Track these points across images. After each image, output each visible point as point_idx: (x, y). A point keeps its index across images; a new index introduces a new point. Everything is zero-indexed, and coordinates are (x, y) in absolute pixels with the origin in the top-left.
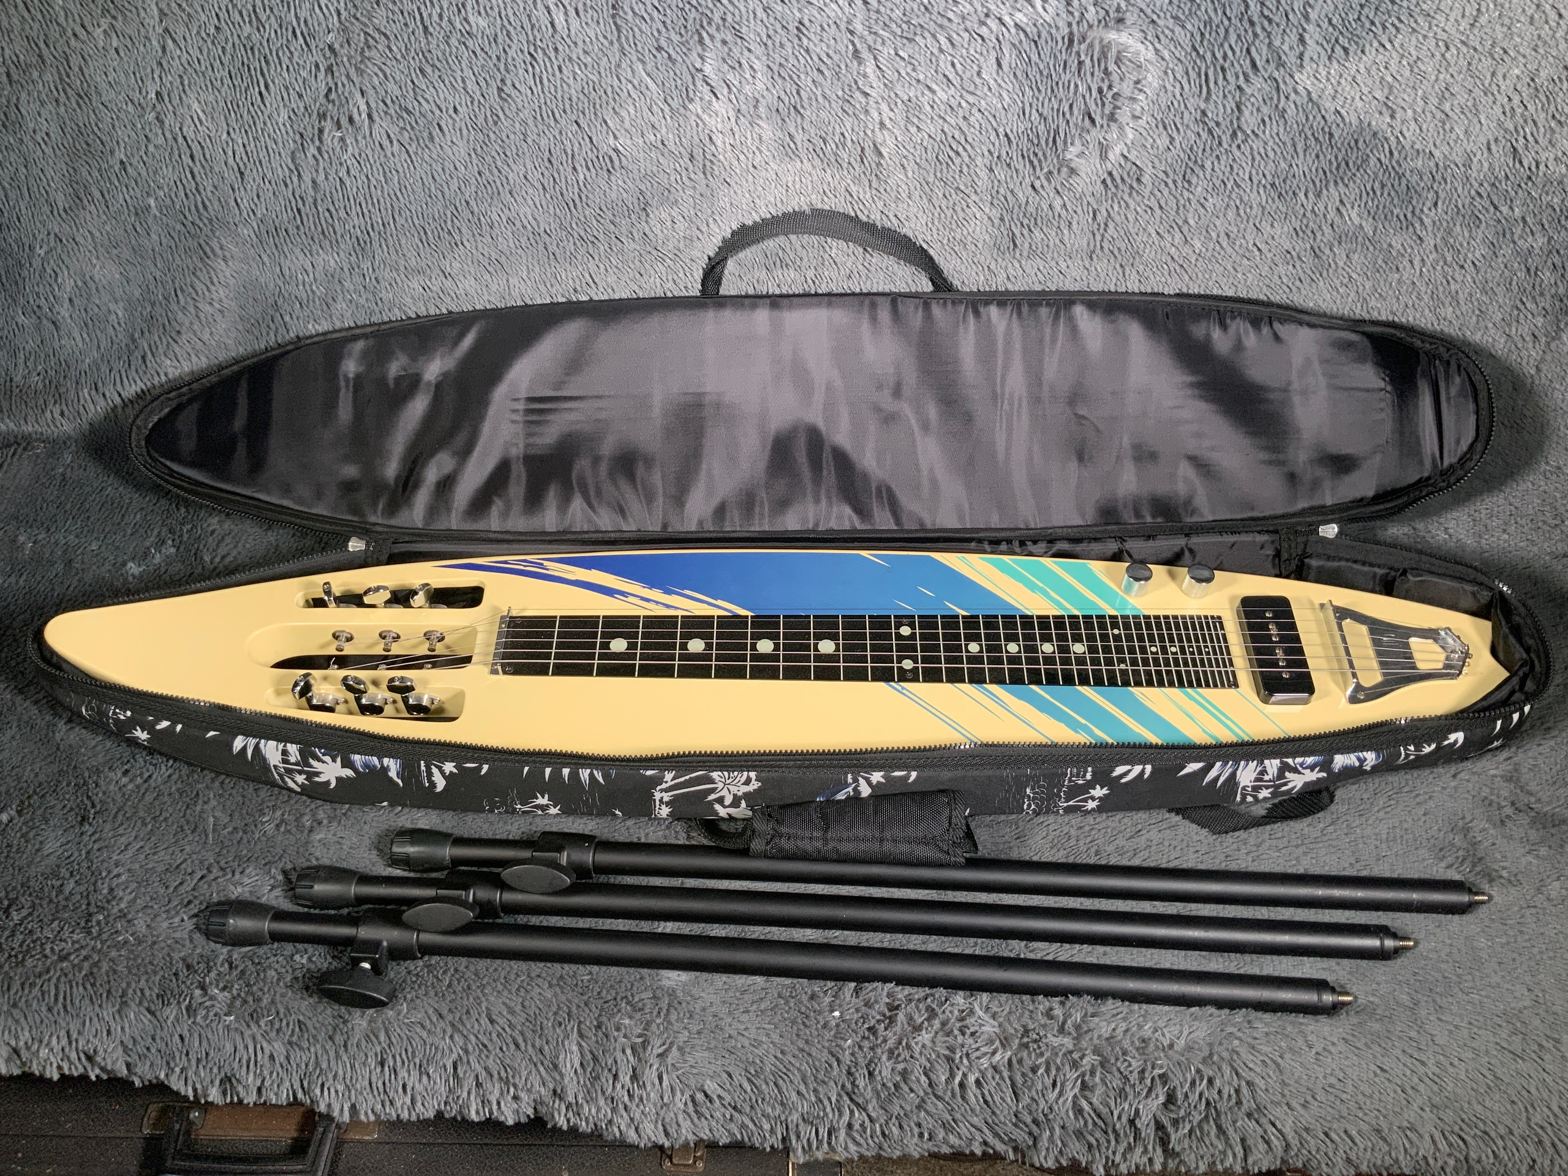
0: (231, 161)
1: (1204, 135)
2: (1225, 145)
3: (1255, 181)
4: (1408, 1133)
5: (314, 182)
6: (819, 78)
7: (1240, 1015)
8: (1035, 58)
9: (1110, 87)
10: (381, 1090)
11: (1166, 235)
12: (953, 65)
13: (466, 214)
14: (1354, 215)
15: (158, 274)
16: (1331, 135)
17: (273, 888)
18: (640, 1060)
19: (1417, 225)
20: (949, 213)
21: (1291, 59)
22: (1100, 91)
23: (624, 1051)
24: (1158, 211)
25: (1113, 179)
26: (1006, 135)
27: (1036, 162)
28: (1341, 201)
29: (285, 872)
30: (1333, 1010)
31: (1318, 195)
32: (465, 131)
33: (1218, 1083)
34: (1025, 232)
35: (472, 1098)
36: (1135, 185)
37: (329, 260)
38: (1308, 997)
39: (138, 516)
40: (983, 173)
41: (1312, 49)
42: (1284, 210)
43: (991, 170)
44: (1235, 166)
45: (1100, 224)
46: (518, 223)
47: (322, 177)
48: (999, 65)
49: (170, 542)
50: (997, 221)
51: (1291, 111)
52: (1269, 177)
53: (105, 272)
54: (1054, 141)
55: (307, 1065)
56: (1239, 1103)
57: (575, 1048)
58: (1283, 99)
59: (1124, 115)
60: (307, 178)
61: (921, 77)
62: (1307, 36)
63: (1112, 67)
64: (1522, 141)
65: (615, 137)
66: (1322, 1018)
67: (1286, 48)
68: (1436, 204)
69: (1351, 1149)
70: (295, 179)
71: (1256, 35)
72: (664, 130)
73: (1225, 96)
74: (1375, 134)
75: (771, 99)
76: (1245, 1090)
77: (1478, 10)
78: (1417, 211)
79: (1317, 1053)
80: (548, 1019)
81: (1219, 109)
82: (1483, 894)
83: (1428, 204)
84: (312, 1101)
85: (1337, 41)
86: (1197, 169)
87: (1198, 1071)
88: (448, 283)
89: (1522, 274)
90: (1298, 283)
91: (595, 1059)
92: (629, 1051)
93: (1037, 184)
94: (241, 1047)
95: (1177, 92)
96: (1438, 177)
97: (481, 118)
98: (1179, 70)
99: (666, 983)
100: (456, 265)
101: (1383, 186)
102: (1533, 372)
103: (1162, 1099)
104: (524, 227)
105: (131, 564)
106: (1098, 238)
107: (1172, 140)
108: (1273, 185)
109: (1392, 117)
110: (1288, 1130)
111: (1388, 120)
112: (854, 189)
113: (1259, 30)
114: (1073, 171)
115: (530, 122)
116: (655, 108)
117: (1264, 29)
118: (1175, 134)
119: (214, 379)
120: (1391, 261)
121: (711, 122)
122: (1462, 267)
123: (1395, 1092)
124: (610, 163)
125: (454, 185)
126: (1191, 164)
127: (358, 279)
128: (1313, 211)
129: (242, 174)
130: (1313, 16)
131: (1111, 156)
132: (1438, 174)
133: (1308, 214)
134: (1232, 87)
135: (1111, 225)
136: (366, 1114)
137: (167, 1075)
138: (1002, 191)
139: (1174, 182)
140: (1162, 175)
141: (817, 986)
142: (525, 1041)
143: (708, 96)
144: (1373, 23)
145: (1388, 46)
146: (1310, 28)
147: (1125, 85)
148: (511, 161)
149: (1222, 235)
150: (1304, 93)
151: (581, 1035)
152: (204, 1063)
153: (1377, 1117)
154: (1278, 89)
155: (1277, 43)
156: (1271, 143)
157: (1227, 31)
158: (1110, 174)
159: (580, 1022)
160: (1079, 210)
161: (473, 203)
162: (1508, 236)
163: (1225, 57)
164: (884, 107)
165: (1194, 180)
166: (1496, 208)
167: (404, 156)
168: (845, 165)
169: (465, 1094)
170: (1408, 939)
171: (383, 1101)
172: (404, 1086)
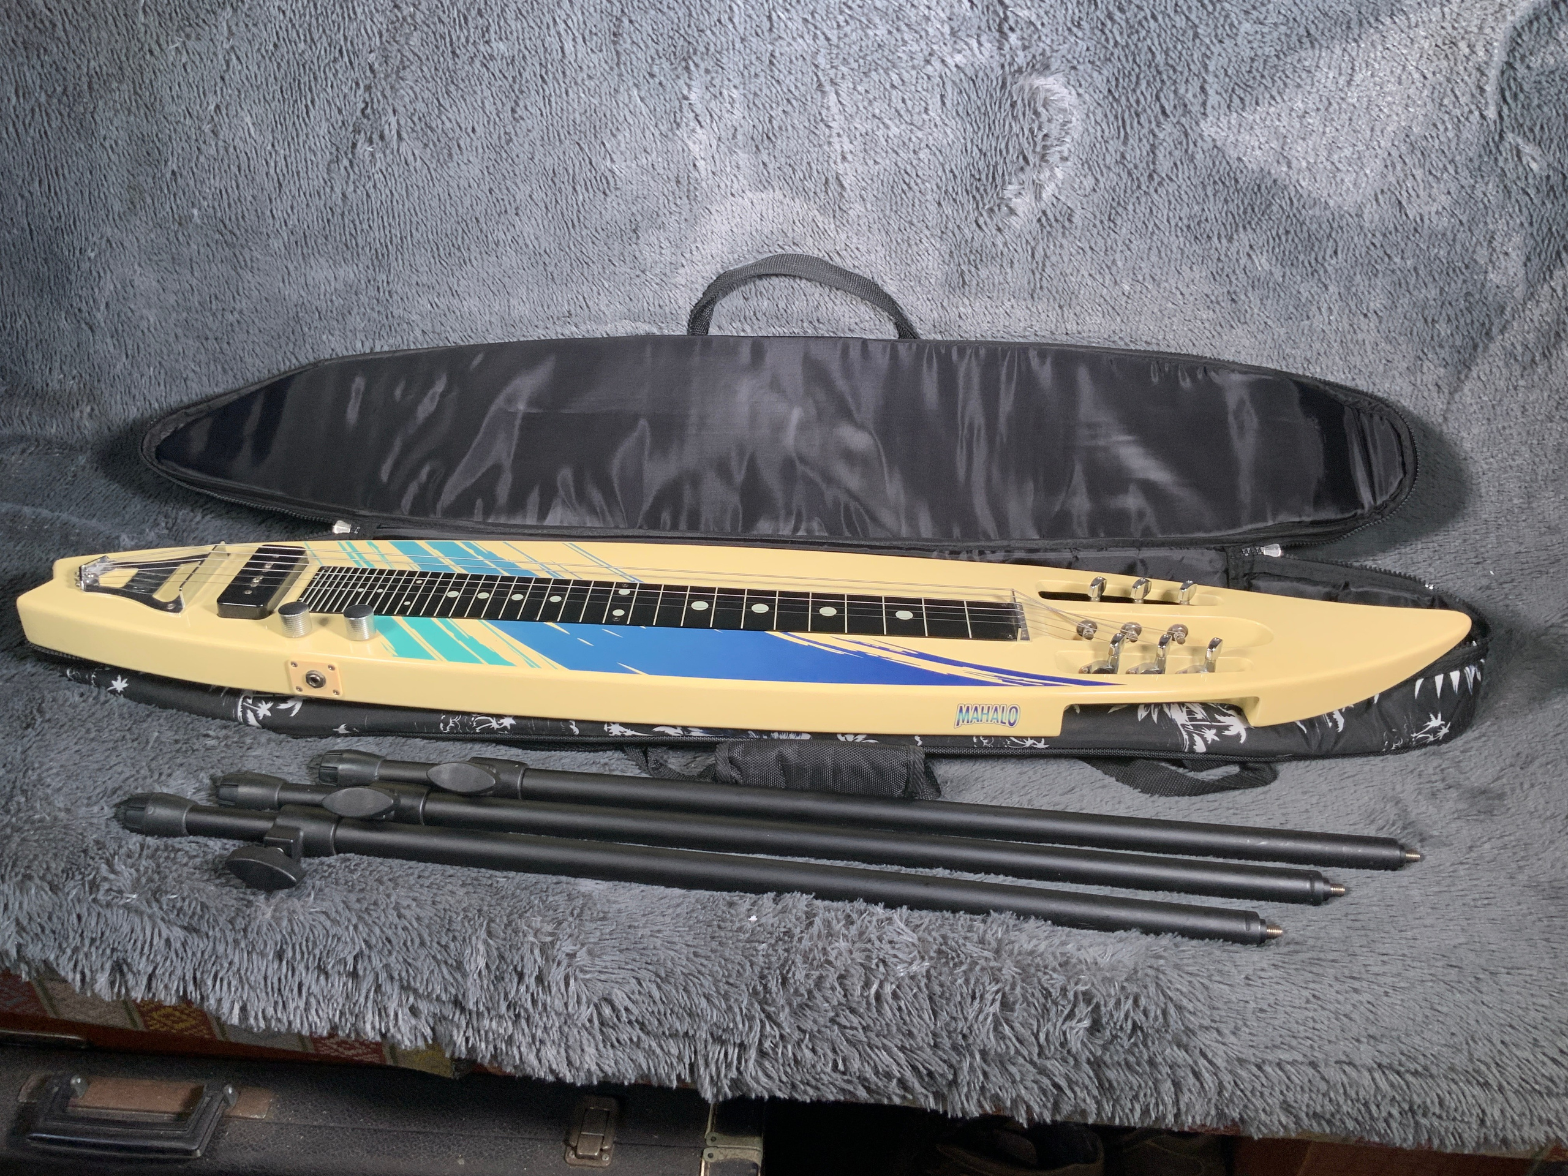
0: (272, 171)
1: (1125, 176)
2: (1144, 188)
3: (1173, 223)
4: (1347, 1068)
5: (344, 195)
6: (789, 109)
7: (1166, 940)
8: (974, 96)
9: (1040, 128)
10: (276, 986)
11: (1098, 277)
12: (904, 101)
13: (475, 231)
14: (1263, 261)
15: (194, 282)
16: (1237, 181)
17: (198, 790)
18: (547, 960)
19: (1321, 272)
20: (904, 247)
21: (1196, 108)
22: (1031, 131)
23: (532, 952)
24: (1089, 252)
25: (1048, 219)
26: (952, 171)
27: (978, 197)
28: (1251, 247)
29: (213, 779)
30: (1262, 941)
31: (1230, 240)
32: (480, 150)
33: (1143, 1001)
34: (973, 269)
35: (370, 1004)
36: (1067, 224)
37: (348, 272)
38: (1239, 926)
40: (933, 208)
41: (1213, 99)
42: (1200, 252)
43: (939, 204)
44: (1154, 209)
45: (1038, 267)
46: (521, 241)
47: (352, 188)
48: (943, 103)
49: (163, 525)
50: (947, 257)
51: (1199, 156)
52: (1185, 221)
53: (146, 280)
54: (994, 178)
55: (203, 953)
56: (1166, 1024)
57: (482, 948)
58: (1191, 145)
59: (1054, 158)
60: (338, 190)
61: (877, 111)
62: (1207, 87)
63: (1041, 109)
64: (1405, 194)
65: (612, 160)
66: (1253, 947)
67: (1190, 95)
68: (1336, 252)
69: (1288, 1087)
70: (328, 190)
71: (1163, 81)
72: (654, 154)
73: (1140, 140)
74: (1275, 181)
75: (747, 127)
76: (1172, 1010)
77: (1353, 69)
78: (1320, 259)
79: (1247, 978)
80: (458, 914)
81: (1137, 152)
82: (1415, 852)
83: (1329, 252)
84: (202, 998)
85: (1233, 90)
86: (1120, 210)
87: (1123, 988)
88: (456, 302)
89: (1420, 324)
90: (1218, 328)
91: (501, 957)
92: (537, 952)
93: (981, 221)
94: (138, 929)
95: (1099, 134)
96: (1335, 225)
97: (495, 137)
98: (1099, 111)
99: (583, 889)
100: (463, 282)
101: (1287, 232)
102: (1440, 420)
103: (1086, 1023)
104: (527, 246)
106: (1038, 276)
107: (1097, 180)
108: (1189, 227)
109: (1289, 167)
110: (1220, 1062)
111: (1285, 169)
112: (819, 218)
113: (1165, 77)
114: (1012, 212)
115: (538, 143)
116: (647, 133)
117: (1169, 78)
118: (1099, 176)
120: (1301, 309)
121: (695, 149)
122: (1365, 315)
123: (1329, 1019)
124: (605, 185)
125: (467, 202)
126: (1115, 204)
127: (372, 292)
128: (1226, 255)
129: (280, 185)
130: (1211, 68)
131: (1044, 196)
132: (1335, 224)
133: (1223, 257)
134: (1145, 131)
135: (1048, 264)
136: (256, 1018)
137: (57, 958)
138: (950, 225)
139: (1102, 222)
140: (1089, 216)
141: (735, 896)
142: (430, 935)
143: (693, 124)
144: (1263, 76)
145: (1278, 98)
146: (1210, 79)
147: (1053, 126)
148: (518, 181)
149: (1148, 277)
150: (1209, 140)
151: (489, 933)
152: (98, 943)
153: (1312, 1047)
154: (1186, 135)
155: (1182, 91)
156: (1184, 187)
157: (1138, 77)
158: (1044, 213)
159: (490, 920)
160: (1019, 249)
161: (482, 220)
162: (1404, 285)
163: (1138, 102)
164: (845, 139)
165: (1119, 222)
166: (1389, 257)
167: (425, 171)
168: (811, 194)
169: (362, 1000)
170: (1340, 886)
171: (276, 1003)
172: (300, 986)
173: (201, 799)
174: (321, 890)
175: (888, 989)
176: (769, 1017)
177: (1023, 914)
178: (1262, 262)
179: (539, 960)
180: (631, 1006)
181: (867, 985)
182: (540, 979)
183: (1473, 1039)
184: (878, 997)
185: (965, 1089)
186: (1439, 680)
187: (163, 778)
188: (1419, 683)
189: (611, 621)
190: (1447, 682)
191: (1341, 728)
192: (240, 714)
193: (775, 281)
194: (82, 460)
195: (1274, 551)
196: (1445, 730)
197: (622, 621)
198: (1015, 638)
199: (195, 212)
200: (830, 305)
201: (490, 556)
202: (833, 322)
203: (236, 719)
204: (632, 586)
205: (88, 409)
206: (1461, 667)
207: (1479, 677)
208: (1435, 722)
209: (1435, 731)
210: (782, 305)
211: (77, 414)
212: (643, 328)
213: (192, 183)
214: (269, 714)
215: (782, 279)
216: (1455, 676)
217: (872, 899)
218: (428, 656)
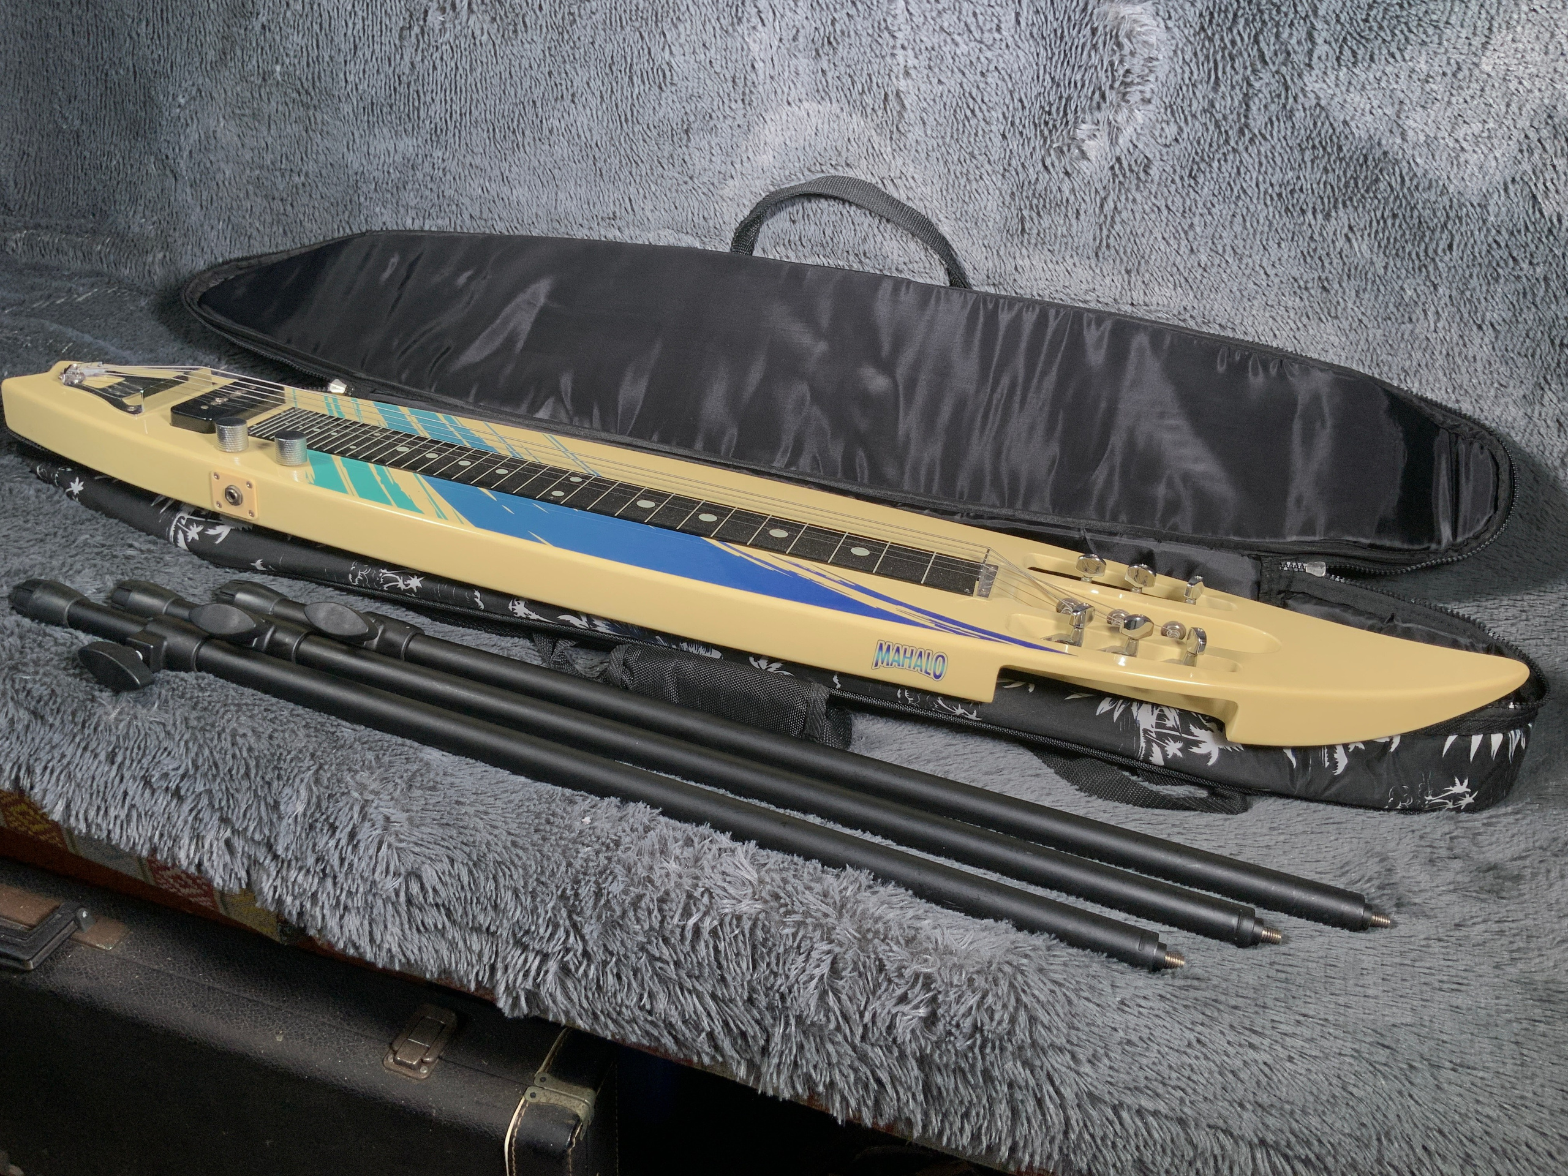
0: (349, 32)
1: (1212, 128)
2: (1232, 143)
3: (1262, 189)
4: (1221, 1136)
5: (412, 64)
6: (853, 12)
7: (1040, 940)
8: (1050, 17)
9: (1121, 62)
11: (1172, 241)
12: (975, 14)
13: (530, 115)
14: (1364, 247)
15: (270, 140)
16: (1340, 148)
17: (99, 591)
18: (363, 818)
19: (1431, 268)
20: (963, 181)
21: (1299, 58)
22: (1112, 64)
24: (1165, 212)
25: (1121, 167)
26: (1021, 101)
27: (1046, 133)
28: (1351, 228)
29: (118, 583)
30: (1156, 967)
31: (1327, 217)
32: (544, 30)
34: (1034, 215)
35: (188, 829)
36: (1142, 175)
37: (408, 145)
38: (1132, 945)
40: (997, 140)
41: (1321, 49)
42: (1291, 227)
43: (1004, 136)
44: (1242, 170)
45: (1108, 221)
46: (574, 131)
47: (419, 58)
48: (1018, 23)
50: (1008, 198)
51: (1299, 115)
52: (1277, 188)
53: (227, 133)
54: (1065, 114)
56: (1011, 1033)
57: (303, 793)
58: (1291, 100)
59: (1134, 97)
60: (407, 58)
61: (946, 25)
62: (1316, 34)
63: (1125, 41)
64: (1540, 186)
65: (671, 53)
66: (1144, 973)
67: (1294, 41)
68: (1450, 247)
69: (1146, 1144)
70: (398, 57)
71: (1264, 22)
72: (713, 51)
73: (1233, 87)
74: (1385, 153)
75: (809, 28)
76: (1022, 1017)
77: (1490, 29)
78: (1431, 253)
79: (1122, 1003)
80: (289, 752)
81: (1228, 102)
82: (1386, 916)
83: (1443, 244)
85: (1345, 39)
86: (1203, 166)
87: (971, 981)
88: (506, 190)
89: (1545, 346)
90: (1305, 319)
93: (1048, 162)
95: (1186, 76)
96: (1452, 214)
97: (559, 16)
98: (1189, 49)
100: (514, 169)
101: (1395, 216)
102: (1557, 463)
103: (922, 1012)
104: (579, 136)
106: (1105, 233)
107: (1181, 129)
108: (1280, 195)
109: (1404, 139)
110: (1068, 1093)
111: (1399, 141)
112: (876, 139)
113: (1266, 17)
114: (1083, 155)
115: (600, 27)
116: (708, 26)
117: (1272, 18)
118: (1182, 124)
120: (1405, 313)
121: (755, 47)
122: (1480, 327)
123: (1211, 1072)
124: (662, 78)
125: (526, 85)
126: (1197, 159)
127: (428, 169)
128: (1321, 234)
129: (356, 47)
130: (1321, 12)
131: (1121, 141)
132: (1454, 214)
133: (1316, 236)
134: (1239, 78)
135: (1117, 219)
136: (77, 819)
138: (1014, 162)
139: (1182, 178)
140: (1168, 169)
142: (257, 768)
143: (755, 20)
144: (1381, 27)
145: (1398, 56)
146: (1319, 25)
147: (1135, 61)
148: (578, 66)
149: (1228, 248)
150: (1312, 96)
151: (315, 779)
153: (1182, 1100)
154: (1287, 89)
155: (1285, 35)
156: (1278, 146)
157: (1235, 15)
158: (1118, 159)
160: (1087, 199)
161: (539, 104)
162: (1529, 297)
163: (1233, 43)
164: (910, 52)
165: (1201, 180)
166: (1514, 259)
167: (490, 46)
168: (869, 111)
170: (1277, 931)
171: (99, 808)
172: (126, 794)
173: (99, 599)
174: (165, 701)
175: (707, 925)
176: (574, 925)
177: (882, 877)
178: (1362, 248)
179: (356, 816)
180: (439, 887)
181: (687, 913)
182: (352, 835)
183: (1387, 1134)
184: (697, 931)
185: (775, 1061)
186: (1476, 740)
187: (72, 573)
188: (1451, 739)
189: (545, 498)
190: (1486, 745)
191: (1339, 771)
192: (172, 533)
193: (824, 204)
194: (143, 303)
195: (1318, 570)
196: (1469, 800)
197: (555, 500)
198: (971, 593)
199: (278, 68)
200: (879, 238)
201: (464, 431)
202: (880, 258)
203: (168, 539)
204: (586, 477)
205: (160, 256)
206: (1505, 729)
207: (1523, 745)
208: (1459, 788)
209: (1456, 798)
210: (829, 232)
211: (150, 259)
212: (688, 241)
213: (278, 38)
214: (198, 538)
215: (832, 202)
216: (1497, 739)
217: (720, 826)
218: (343, 490)
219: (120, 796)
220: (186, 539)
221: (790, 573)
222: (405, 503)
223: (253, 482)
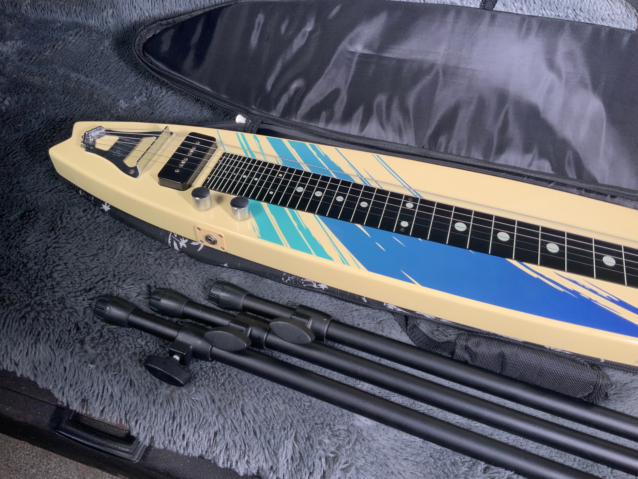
10: (170, 433)
17: (139, 294)
18: (329, 467)
23: (320, 459)
29: (149, 286)
35: (222, 455)
39: (133, 79)
49: (144, 94)
55: (130, 406)
57: (290, 447)
80: (278, 424)
84: (130, 427)
91: (301, 457)
92: (323, 460)
94: (95, 385)
99: (357, 423)
105: (122, 101)
119: (188, 17)
136: (159, 444)
137: (53, 388)
141: (458, 457)
142: (261, 433)
151: (296, 439)
152: (74, 387)
159: (297, 432)
169: (218, 452)
171: (170, 441)
172: (184, 436)
174: (199, 386)
179: (324, 465)
187: (120, 283)
189: (399, 230)
192: (169, 242)
194: (107, 43)
197: (406, 231)
201: (326, 159)
202: (592, 11)
203: (167, 244)
204: (415, 200)
205: (111, 12)
211: (105, 13)
214: (185, 246)
218: (280, 243)
219: (181, 437)
220: (179, 246)
221: (574, 292)
222: (321, 252)
223: (223, 235)
